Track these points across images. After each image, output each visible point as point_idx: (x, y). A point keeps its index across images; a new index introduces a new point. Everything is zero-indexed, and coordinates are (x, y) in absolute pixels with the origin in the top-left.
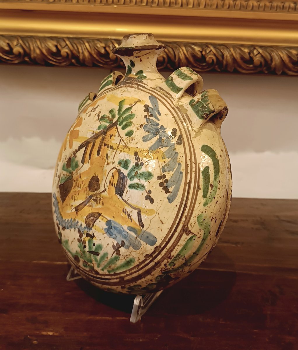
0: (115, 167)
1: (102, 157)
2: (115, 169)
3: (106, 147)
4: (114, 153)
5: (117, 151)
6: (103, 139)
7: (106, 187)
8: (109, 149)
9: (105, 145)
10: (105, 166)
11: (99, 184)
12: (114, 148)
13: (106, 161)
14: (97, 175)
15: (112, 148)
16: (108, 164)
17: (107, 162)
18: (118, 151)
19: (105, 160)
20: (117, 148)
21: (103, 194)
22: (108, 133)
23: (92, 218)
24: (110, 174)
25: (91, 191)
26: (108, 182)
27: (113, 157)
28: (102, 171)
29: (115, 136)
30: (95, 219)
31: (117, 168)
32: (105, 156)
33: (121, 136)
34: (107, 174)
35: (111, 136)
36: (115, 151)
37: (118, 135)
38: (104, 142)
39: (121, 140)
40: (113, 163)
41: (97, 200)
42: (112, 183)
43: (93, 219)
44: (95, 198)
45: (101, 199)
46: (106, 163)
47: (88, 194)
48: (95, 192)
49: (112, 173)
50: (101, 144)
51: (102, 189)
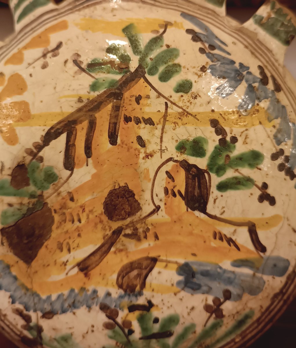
0: (170, 159)
1: (126, 145)
2: (171, 163)
3: (132, 124)
4: (158, 132)
5: (166, 126)
6: (117, 108)
7: (157, 203)
8: (142, 125)
9: (127, 119)
10: (141, 161)
11: (136, 201)
12: (155, 120)
13: (139, 152)
14: (122, 184)
15: (149, 122)
16: (148, 156)
17: (145, 152)
18: (169, 126)
19: (136, 149)
20: (162, 120)
21: (154, 217)
22: (127, 95)
23: (135, 272)
24: (162, 175)
25: (115, 221)
26: (159, 190)
27: (159, 140)
28: (137, 174)
29: (148, 97)
30: (144, 272)
31: (176, 158)
32: (135, 141)
33: (167, 95)
34: (152, 176)
35: (138, 99)
36: (160, 127)
37: (156, 94)
38: (122, 113)
39: (169, 104)
40: (162, 151)
41: (136, 235)
42: (173, 190)
43: (139, 275)
44: (129, 231)
45: (148, 229)
46: (142, 155)
47: (107, 227)
48: (129, 220)
49: (167, 173)
50: (113, 121)
51: (147, 208)
